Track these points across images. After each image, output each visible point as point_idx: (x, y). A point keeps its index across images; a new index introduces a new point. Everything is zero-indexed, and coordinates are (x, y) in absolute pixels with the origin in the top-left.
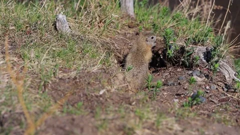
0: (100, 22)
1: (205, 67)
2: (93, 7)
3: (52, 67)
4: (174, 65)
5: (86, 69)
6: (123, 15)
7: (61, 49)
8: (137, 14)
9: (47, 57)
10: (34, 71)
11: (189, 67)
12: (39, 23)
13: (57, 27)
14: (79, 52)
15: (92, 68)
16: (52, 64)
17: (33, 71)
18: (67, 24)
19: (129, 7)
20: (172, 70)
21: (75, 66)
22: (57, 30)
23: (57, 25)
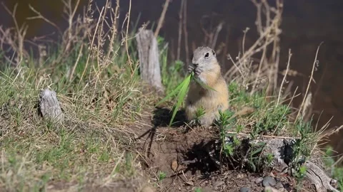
0: (110, 100)
1: (283, 171)
2: (98, 76)
3: (36, 179)
4: (231, 168)
5: (93, 182)
6: (145, 88)
7: (50, 147)
8: (166, 86)
9: (28, 162)
10: (7, 188)
11: (257, 172)
12: (12, 103)
13: (42, 111)
14: (79, 152)
15: (104, 180)
16: (36, 173)
17: (4, 187)
18: (57, 106)
19: (153, 75)
20: (229, 177)
21: (74, 176)
22: (42, 116)
23: (42, 107)
